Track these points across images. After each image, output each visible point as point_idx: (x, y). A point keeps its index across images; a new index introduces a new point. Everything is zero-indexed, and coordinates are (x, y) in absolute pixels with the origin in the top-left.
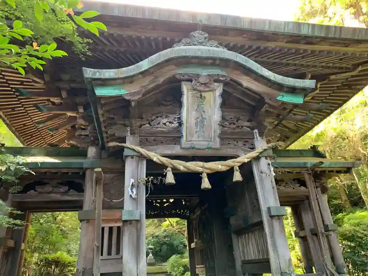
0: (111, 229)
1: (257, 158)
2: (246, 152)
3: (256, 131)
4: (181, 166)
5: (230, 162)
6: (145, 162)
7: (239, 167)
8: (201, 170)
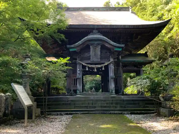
0: (74, 79)
1: (110, 64)
2: (107, 62)
3: (111, 56)
4: (90, 66)
5: (102, 65)
6: (81, 65)
7: (104, 66)
8: (94, 67)
